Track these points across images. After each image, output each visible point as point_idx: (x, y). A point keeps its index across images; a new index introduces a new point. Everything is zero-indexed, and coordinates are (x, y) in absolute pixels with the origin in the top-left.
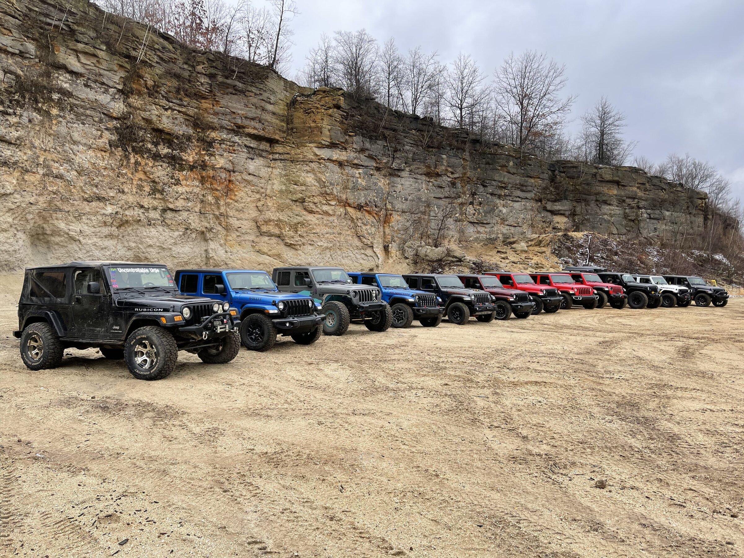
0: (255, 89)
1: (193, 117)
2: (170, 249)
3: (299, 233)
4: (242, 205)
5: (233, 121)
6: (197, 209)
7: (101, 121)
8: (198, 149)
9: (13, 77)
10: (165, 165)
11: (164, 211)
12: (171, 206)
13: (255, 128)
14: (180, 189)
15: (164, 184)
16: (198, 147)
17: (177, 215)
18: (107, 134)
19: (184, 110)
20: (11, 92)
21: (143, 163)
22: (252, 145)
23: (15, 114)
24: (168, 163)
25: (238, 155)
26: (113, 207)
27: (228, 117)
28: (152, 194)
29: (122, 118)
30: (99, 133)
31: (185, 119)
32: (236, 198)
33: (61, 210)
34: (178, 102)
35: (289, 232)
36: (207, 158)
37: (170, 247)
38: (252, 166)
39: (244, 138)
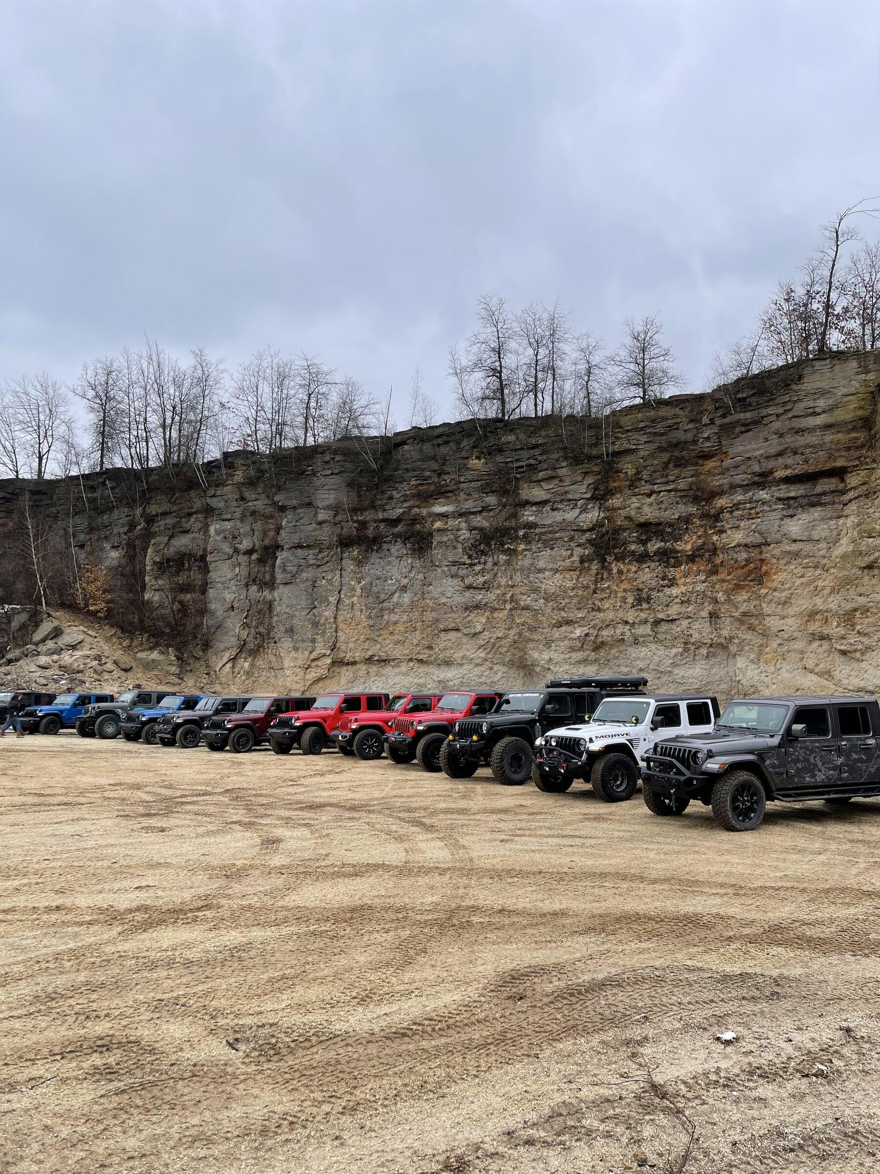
0: (774, 408)
1: (692, 489)
2: (670, 672)
3: (858, 627)
4: (785, 594)
5: (749, 471)
6: (705, 614)
7: (572, 539)
8: (702, 530)
9: (477, 532)
10: (653, 565)
11: (657, 622)
12: (661, 616)
13: (786, 467)
14: (675, 591)
15: (650, 589)
16: (701, 526)
17: (674, 627)
18: (578, 551)
19: (672, 487)
20: (477, 546)
21: (625, 570)
22: (792, 494)
23: (479, 563)
24: (659, 561)
25: (765, 519)
26: (583, 629)
27: (743, 468)
28: (637, 605)
29: (596, 527)
30: (569, 552)
31: (682, 497)
32: (775, 584)
33: (532, 640)
34: (664, 480)
35: (838, 629)
36: (715, 538)
37: (669, 669)
38: (795, 527)
39: (774, 488)
